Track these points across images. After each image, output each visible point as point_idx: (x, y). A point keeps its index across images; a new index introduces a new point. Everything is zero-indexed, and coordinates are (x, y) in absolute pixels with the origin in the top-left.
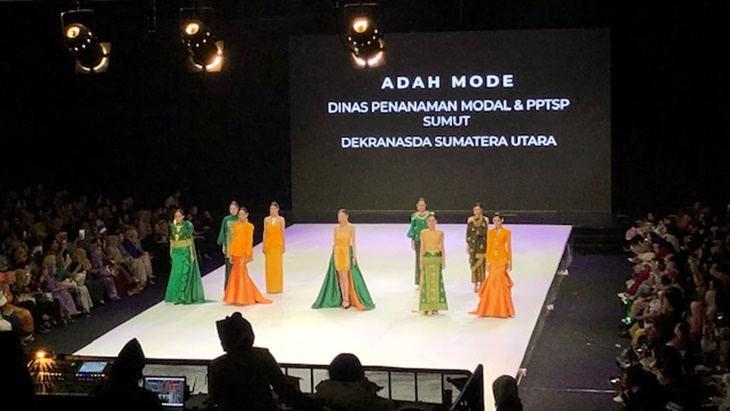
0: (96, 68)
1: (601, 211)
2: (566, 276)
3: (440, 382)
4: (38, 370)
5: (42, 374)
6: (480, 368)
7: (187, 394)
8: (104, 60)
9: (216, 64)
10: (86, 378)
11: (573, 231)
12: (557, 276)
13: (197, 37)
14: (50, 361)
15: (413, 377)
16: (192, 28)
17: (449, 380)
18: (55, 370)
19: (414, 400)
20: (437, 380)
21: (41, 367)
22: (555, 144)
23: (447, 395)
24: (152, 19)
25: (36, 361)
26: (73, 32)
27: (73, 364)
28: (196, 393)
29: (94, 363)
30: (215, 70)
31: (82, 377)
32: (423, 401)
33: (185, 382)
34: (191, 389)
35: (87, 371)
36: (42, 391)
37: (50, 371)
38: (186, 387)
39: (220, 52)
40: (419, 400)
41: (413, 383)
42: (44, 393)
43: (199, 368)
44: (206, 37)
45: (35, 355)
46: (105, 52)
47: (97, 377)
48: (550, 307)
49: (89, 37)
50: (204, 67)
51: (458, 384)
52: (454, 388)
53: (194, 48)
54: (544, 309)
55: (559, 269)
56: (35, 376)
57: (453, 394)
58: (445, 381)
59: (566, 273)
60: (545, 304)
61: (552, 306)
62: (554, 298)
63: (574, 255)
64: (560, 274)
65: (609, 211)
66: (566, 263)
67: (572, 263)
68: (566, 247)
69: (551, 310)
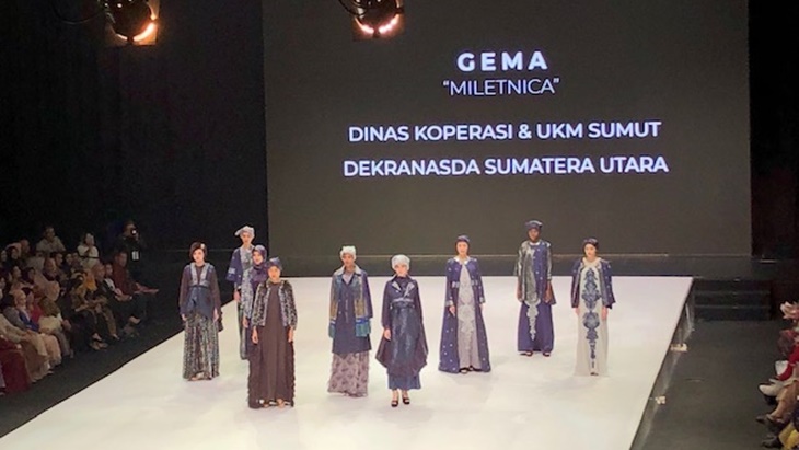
1: (736, 255)
2: (684, 353)
9: (147, 34)
11: (694, 284)
12: (669, 353)
30: (147, 43)
39: (154, 17)
48: (661, 400)
50: (131, 39)
54: (650, 404)
55: (674, 341)
59: (684, 348)
60: (653, 395)
61: (664, 398)
62: (666, 386)
63: (695, 322)
64: (672, 349)
65: (749, 255)
66: (683, 333)
67: (693, 334)
68: (684, 310)
69: (662, 406)
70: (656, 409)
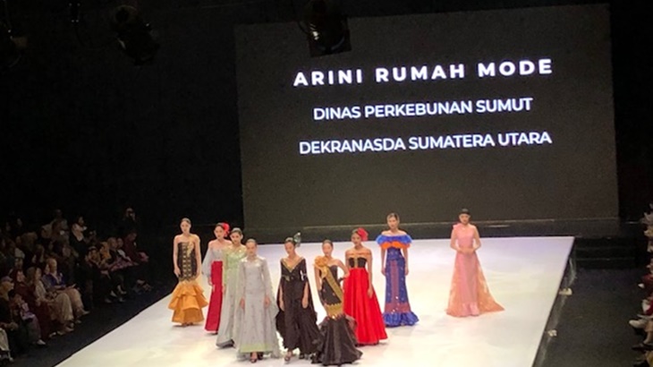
1: (607, 219)
2: (569, 296)
11: (576, 242)
12: (558, 297)
22: (550, 141)
48: (553, 333)
54: (545, 336)
55: (562, 287)
59: (569, 292)
60: (546, 329)
61: (554, 332)
62: (556, 322)
63: (578, 271)
64: (561, 293)
65: (616, 218)
66: (568, 280)
67: (576, 281)
68: (568, 262)
69: (554, 337)
70: (549, 340)
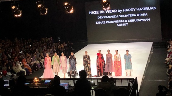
0: (45, 14)
1: (159, 38)
2: (152, 54)
3: (127, 81)
4: (35, 82)
5: (36, 83)
6: (136, 78)
7: (69, 86)
8: (47, 12)
9: (72, 11)
10: (46, 84)
11: (153, 43)
13: (67, 6)
14: (38, 80)
15: (121, 81)
16: (66, 4)
17: (129, 81)
18: (39, 82)
19: (121, 86)
20: (126, 81)
21: (36, 82)
23: (129, 84)
24: (57, 2)
25: (35, 80)
26: (39, 6)
27: (43, 81)
28: (71, 86)
29: (48, 80)
30: (72, 13)
31: (45, 84)
32: (124, 86)
33: (69, 84)
34: (70, 85)
35: (46, 82)
36: (36, 87)
37: (38, 83)
38: (69, 85)
39: (72, 9)
40: (123, 86)
41: (121, 82)
42: (37, 88)
43: (72, 80)
44: (69, 6)
45: (34, 79)
46: (47, 10)
47: (49, 84)
48: (149, 61)
49: (43, 7)
50: (69, 12)
51: (132, 82)
52: (131, 83)
53: (66, 8)
55: (151, 52)
56: (35, 84)
57: (131, 84)
58: (128, 81)
59: (152, 53)
60: (148, 60)
62: (150, 59)
63: (154, 49)
64: (151, 53)
65: (161, 38)
67: (153, 51)
68: (152, 47)
69: (149, 62)
70: (148, 63)
